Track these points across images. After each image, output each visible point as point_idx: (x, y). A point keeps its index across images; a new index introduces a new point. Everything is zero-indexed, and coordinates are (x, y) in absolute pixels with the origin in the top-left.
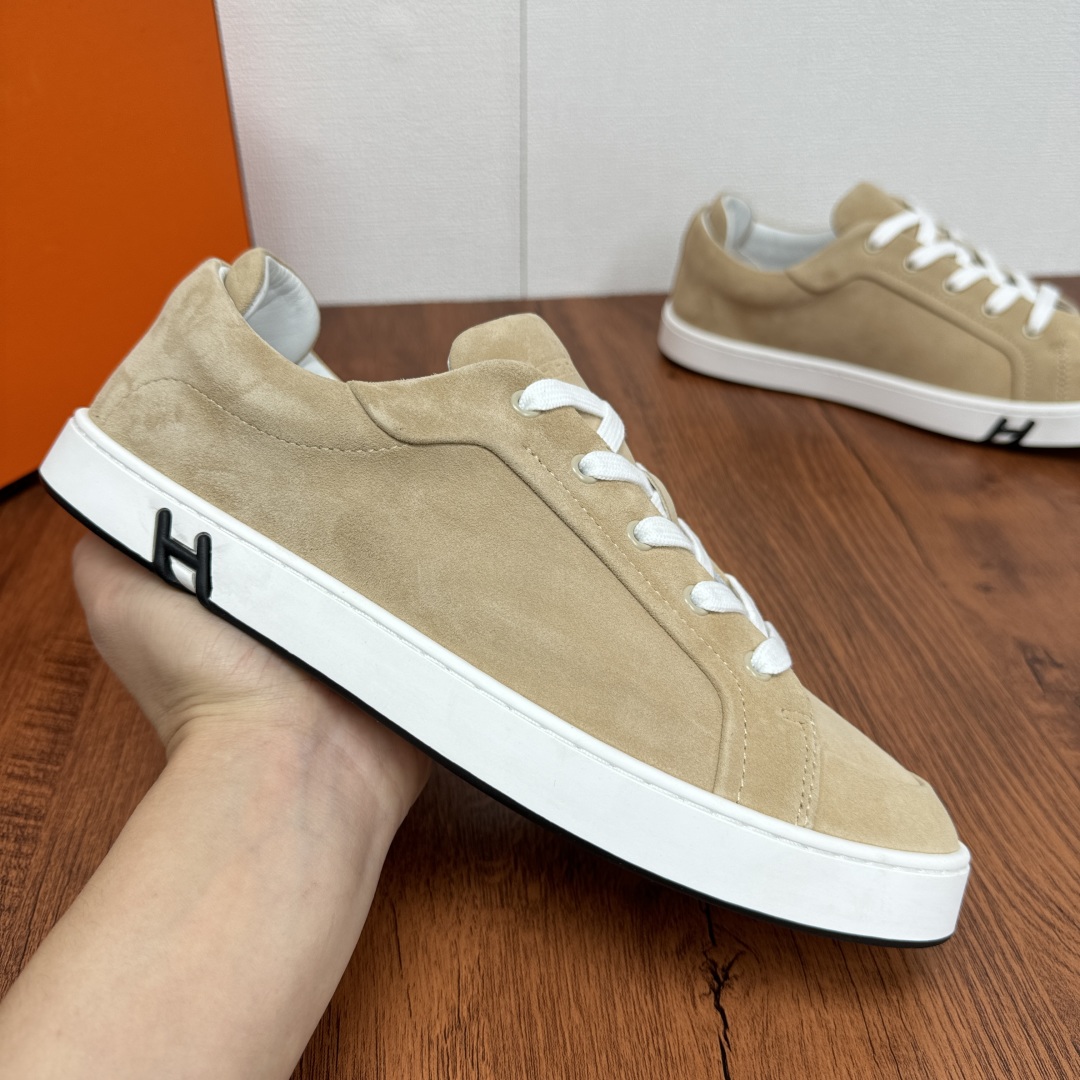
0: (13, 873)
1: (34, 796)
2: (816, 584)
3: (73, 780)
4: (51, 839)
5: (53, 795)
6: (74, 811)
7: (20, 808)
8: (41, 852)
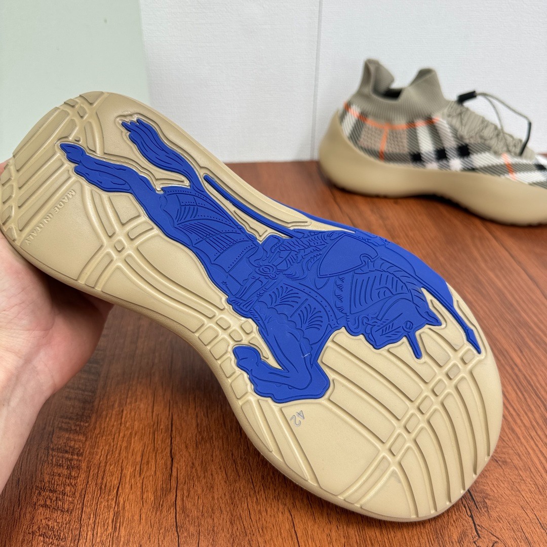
0: (68, 489)
1: (75, 441)
3: (97, 431)
4: (87, 468)
5: (86, 440)
6: (99, 451)
7: (68, 448)
8: (83, 476)
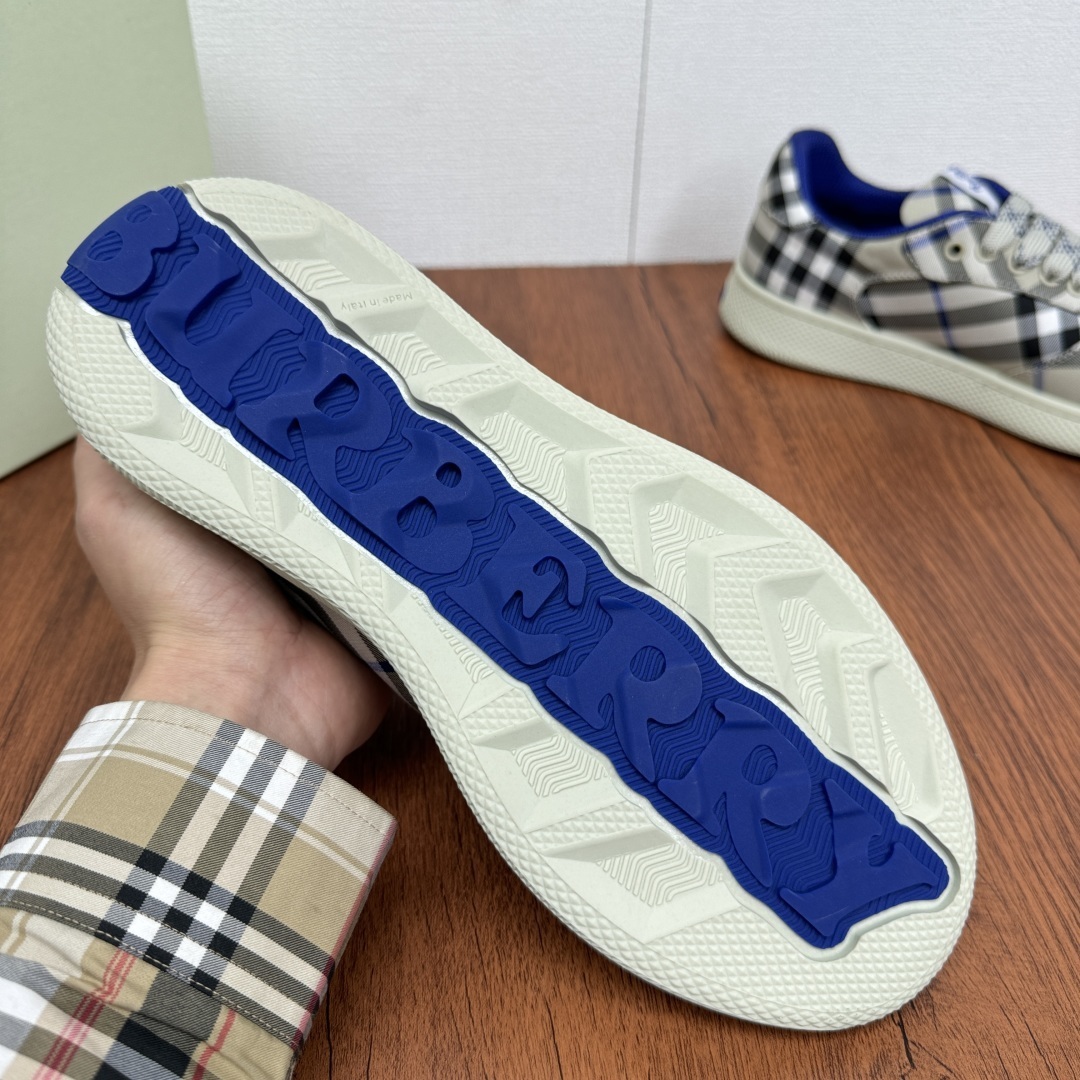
2: (983, 618)
